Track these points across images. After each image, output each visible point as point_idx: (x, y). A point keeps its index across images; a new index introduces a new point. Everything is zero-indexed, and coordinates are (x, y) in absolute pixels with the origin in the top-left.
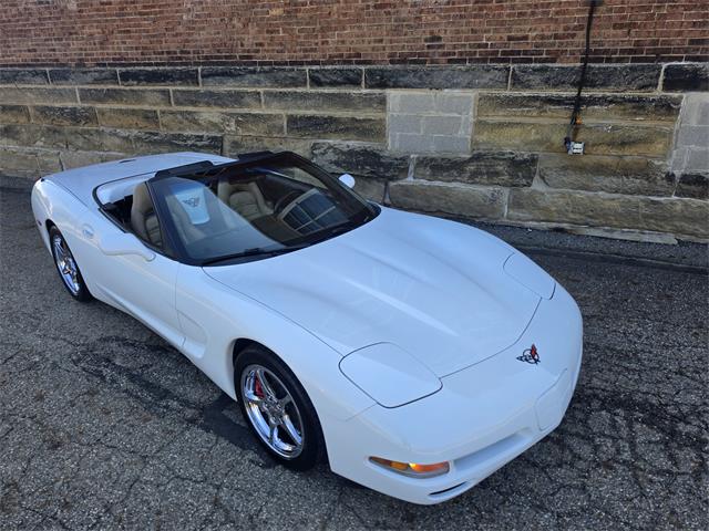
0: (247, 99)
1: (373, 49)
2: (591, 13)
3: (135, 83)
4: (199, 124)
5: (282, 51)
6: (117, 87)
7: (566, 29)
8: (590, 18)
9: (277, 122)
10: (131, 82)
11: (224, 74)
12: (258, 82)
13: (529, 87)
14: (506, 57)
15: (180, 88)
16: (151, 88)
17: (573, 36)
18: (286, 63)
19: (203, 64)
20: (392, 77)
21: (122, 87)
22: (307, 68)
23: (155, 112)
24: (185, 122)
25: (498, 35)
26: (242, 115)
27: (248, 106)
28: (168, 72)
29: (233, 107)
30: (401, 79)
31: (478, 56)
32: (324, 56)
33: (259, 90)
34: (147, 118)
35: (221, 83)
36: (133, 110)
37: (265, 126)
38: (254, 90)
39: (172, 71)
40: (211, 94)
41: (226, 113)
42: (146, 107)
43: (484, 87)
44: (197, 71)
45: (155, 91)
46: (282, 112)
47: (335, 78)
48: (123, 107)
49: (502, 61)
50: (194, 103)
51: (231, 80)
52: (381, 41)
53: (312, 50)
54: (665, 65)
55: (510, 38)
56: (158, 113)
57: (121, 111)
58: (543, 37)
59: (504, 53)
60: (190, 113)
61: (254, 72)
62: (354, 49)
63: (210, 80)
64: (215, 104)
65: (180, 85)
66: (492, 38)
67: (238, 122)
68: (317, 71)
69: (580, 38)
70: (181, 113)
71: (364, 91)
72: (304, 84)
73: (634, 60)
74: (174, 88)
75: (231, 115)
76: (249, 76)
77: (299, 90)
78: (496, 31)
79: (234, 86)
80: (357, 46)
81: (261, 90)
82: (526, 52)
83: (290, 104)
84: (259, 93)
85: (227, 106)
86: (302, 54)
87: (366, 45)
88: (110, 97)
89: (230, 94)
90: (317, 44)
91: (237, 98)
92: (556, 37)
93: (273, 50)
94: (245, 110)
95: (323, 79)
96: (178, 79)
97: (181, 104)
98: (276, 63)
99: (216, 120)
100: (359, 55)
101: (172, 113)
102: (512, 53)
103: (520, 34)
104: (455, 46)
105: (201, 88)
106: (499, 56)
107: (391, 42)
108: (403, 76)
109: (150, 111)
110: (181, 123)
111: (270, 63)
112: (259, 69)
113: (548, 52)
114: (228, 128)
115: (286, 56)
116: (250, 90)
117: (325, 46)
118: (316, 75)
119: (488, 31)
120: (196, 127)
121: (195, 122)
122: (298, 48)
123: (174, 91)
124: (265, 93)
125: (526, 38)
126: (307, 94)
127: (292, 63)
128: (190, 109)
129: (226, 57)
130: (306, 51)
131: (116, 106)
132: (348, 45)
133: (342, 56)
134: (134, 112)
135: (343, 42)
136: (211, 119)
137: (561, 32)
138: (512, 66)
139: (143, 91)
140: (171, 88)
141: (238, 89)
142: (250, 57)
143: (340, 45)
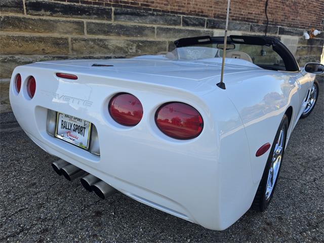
0: (146, 32)
1: (208, 10)
2: (266, 7)
3: (49, 13)
4: (108, 49)
5: (167, 5)
6: (20, 15)
7: (261, 12)
8: (266, 9)
9: (163, 46)
10: (42, 12)
11: (132, 14)
12: (155, 21)
13: (254, 31)
14: (248, 20)
15: (94, 21)
16: (64, 19)
17: (262, 15)
18: (169, 12)
19: (114, 6)
20: (217, 24)
21: (29, 16)
22: (182, 16)
23: (66, 39)
24: (97, 47)
25: (246, 11)
26: (142, 42)
27: (146, 35)
28: (84, 8)
29: (137, 36)
30: (221, 25)
31: (240, 19)
32: (188, 11)
33: (154, 26)
34: (58, 44)
35: (130, 20)
36: (40, 38)
37: (156, 48)
38: (151, 26)
39: (89, 8)
40: (121, 27)
41: (130, 41)
42: (56, 35)
43: (244, 30)
44: (111, 10)
45: (68, 22)
46: (167, 40)
47: (195, 22)
48: (27, 34)
49: (247, 21)
50: (106, 33)
51: (138, 18)
52: (211, 7)
53: (183, 6)
54: (279, 26)
55: (249, 13)
56: (70, 40)
57: (24, 39)
58: (256, 14)
59: (247, 18)
60: (101, 40)
61: (153, 15)
62: (201, 9)
63: (122, 17)
64: (124, 34)
65: (95, 18)
66: (244, 12)
67: (138, 47)
68: (186, 18)
69: (264, 16)
70: (94, 40)
71: (206, 29)
72: (179, 24)
73: (273, 25)
74: (89, 21)
75: (134, 42)
76: (150, 17)
77: (177, 27)
78: (245, 9)
79: (139, 23)
80: (202, 8)
81: (155, 26)
82: (252, 19)
83: (172, 35)
84: (154, 28)
85: (132, 36)
86: (177, 8)
87: (205, 8)
88: (10, 24)
89: (135, 28)
90: (185, 4)
91: (140, 30)
92: (259, 14)
93: (162, 3)
94: (144, 39)
95: (189, 22)
96: (94, 14)
97: (94, 33)
98: (163, 11)
99: (122, 45)
100: (202, 12)
101: (85, 40)
102: (249, 18)
103: (251, 12)
104: (234, 14)
105: (113, 22)
106: (246, 19)
107: (215, 8)
108: (221, 24)
109: (61, 39)
110: (92, 48)
111: (160, 11)
112: (155, 13)
113: (257, 20)
114: (131, 51)
115: (169, 8)
116: (148, 26)
117: (189, 5)
118: (186, 19)
119: (243, 9)
120: (105, 50)
121: (106, 47)
122: (176, 4)
123: (88, 24)
124: (158, 28)
125: (252, 14)
126: (180, 29)
127: (172, 12)
128: (101, 37)
129: (132, 3)
130: (179, 6)
131: (17, 33)
132: (198, 6)
133: (195, 11)
134: (41, 40)
135: (197, 5)
136: (118, 45)
137: (259, 13)
138: (250, 23)
139: (54, 21)
140: (85, 21)
141: (140, 25)
142: (148, 6)
143: (195, 6)
